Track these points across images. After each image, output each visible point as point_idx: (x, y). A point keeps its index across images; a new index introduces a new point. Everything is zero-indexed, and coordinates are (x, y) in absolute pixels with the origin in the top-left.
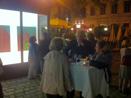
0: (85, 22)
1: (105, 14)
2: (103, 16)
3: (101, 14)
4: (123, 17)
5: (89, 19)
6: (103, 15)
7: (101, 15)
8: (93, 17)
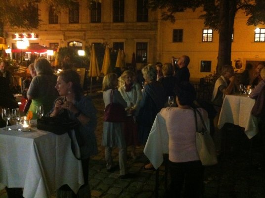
0: (37, 37)
1: (78, 22)
2: (74, 26)
3: (70, 23)
4: (113, 30)
5: (46, 30)
6: (76, 25)
7: (71, 25)
8: (54, 27)
